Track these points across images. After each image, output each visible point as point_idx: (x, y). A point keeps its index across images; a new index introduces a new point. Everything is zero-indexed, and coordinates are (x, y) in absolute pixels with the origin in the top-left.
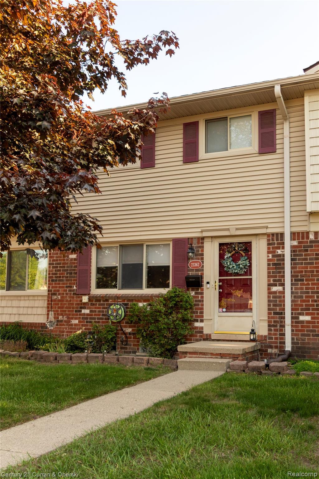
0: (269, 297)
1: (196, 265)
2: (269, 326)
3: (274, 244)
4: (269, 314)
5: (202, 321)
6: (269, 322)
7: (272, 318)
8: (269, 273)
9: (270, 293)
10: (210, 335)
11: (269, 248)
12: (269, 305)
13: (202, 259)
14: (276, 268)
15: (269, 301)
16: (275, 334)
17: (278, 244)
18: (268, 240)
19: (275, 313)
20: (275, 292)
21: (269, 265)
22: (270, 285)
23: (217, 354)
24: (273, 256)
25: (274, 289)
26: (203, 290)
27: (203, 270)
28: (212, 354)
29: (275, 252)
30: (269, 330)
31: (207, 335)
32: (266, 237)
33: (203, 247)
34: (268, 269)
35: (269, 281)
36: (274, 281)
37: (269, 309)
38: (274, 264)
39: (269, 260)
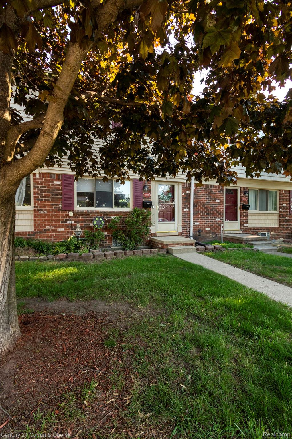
0: (182, 214)
1: (147, 195)
2: (183, 228)
3: (185, 188)
4: (182, 222)
5: (150, 226)
6: (182, 226)
7: (184, 224)
8: (183, 202)
9: (183, 211)
10: (156, 234)
11: (183, 190)
12: (182, 218)
13: (150, 192)
14: (186, 200)
15: (182, 216)
16: (185, 232)
17: (187, 188)
18: (182, 186)
19: (185, 222)
20: (185, 212)
21: (183, 198)
22: (183, 208)
23: (183, 244)
24: (185, 194)
25: (185, 210)
26: (150, 209)
27: (151, 199)
28: (181, 244)
29: (185, 192)
30: (183, 230)
31: (154, 234)
32: (181, 184)
33: (150, 186)
34: (182, 200)
35: (182, 206)
36: (185, 206)
37: (182, 220)
38: (185, 198)
39: (183, 196)
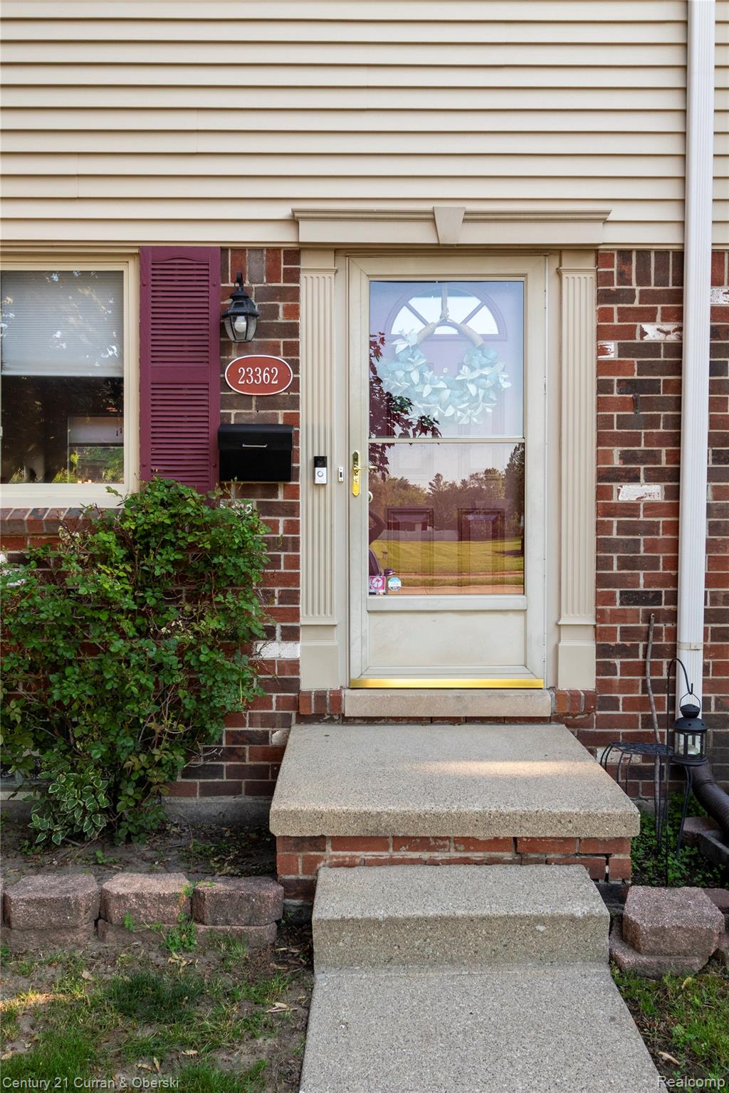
0: (601, 528)
1: (264, 376)
2: (602, 651)
3: (630, 296)
4: (602, 599)
5: (291, 635)
6: (599, 633)
7: (616, 616)
8: (603, 422)
9: (606, 508)
10: (337, 698)
11: (604, 315)
12: (602, 563)
13: (293, 349)
14: (635, 404)
15: (602, 545)
16: (628, 687)
17: (645, 296)
18: (603, 279)
19: (628, 598)
20: (631, 509)
21: (603, 387)
22: (606, 476)
23: (496, 843)
24: (623, 350)
25: (628, 493)
26: (294, 492)
27: (295, 402)
28: (469, 843)
29: (630, 332)
30: (603, 669)
31: (321, 696)
32: (589, 263)
33: (295, 294)
34: (601, 404)
35: (602, 457)
36: (626, 457)
37: (601, 581)
38: (627, 386)
39: (603, 367)
